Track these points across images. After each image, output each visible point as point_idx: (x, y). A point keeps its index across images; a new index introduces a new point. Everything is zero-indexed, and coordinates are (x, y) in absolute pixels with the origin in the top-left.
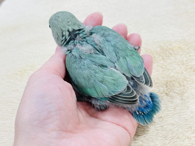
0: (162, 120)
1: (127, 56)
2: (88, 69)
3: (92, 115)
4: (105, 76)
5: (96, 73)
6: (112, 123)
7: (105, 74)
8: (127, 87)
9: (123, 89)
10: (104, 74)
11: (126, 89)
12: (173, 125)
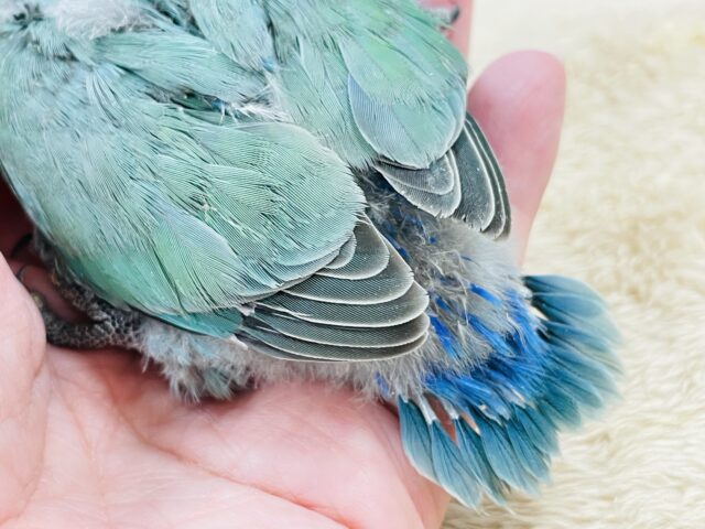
0: (612, 455)
1: (350, 32)
2: (111, 128)
3: (150, 440)
4: (211, 168)
5: (158, 146)
6: (265, 490)
7: (212, 152)
8: (355, 230)
9: (328, 244)
10: (206, 155)
11: (352, 248)
12: (681, 489)
